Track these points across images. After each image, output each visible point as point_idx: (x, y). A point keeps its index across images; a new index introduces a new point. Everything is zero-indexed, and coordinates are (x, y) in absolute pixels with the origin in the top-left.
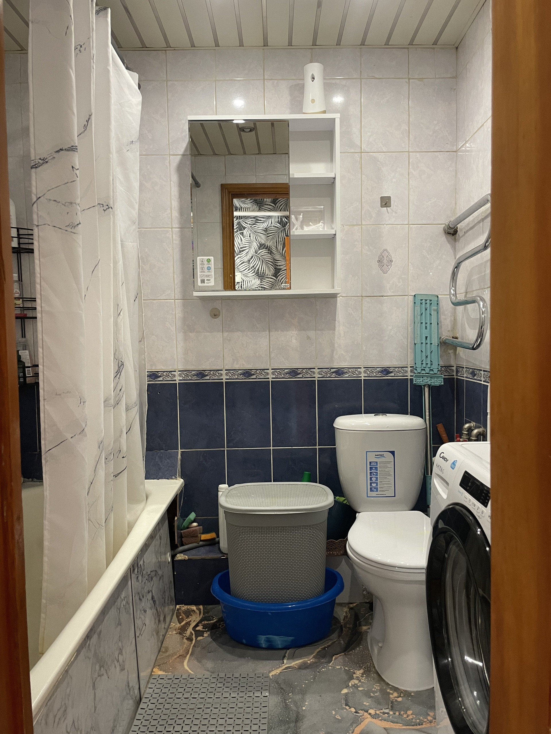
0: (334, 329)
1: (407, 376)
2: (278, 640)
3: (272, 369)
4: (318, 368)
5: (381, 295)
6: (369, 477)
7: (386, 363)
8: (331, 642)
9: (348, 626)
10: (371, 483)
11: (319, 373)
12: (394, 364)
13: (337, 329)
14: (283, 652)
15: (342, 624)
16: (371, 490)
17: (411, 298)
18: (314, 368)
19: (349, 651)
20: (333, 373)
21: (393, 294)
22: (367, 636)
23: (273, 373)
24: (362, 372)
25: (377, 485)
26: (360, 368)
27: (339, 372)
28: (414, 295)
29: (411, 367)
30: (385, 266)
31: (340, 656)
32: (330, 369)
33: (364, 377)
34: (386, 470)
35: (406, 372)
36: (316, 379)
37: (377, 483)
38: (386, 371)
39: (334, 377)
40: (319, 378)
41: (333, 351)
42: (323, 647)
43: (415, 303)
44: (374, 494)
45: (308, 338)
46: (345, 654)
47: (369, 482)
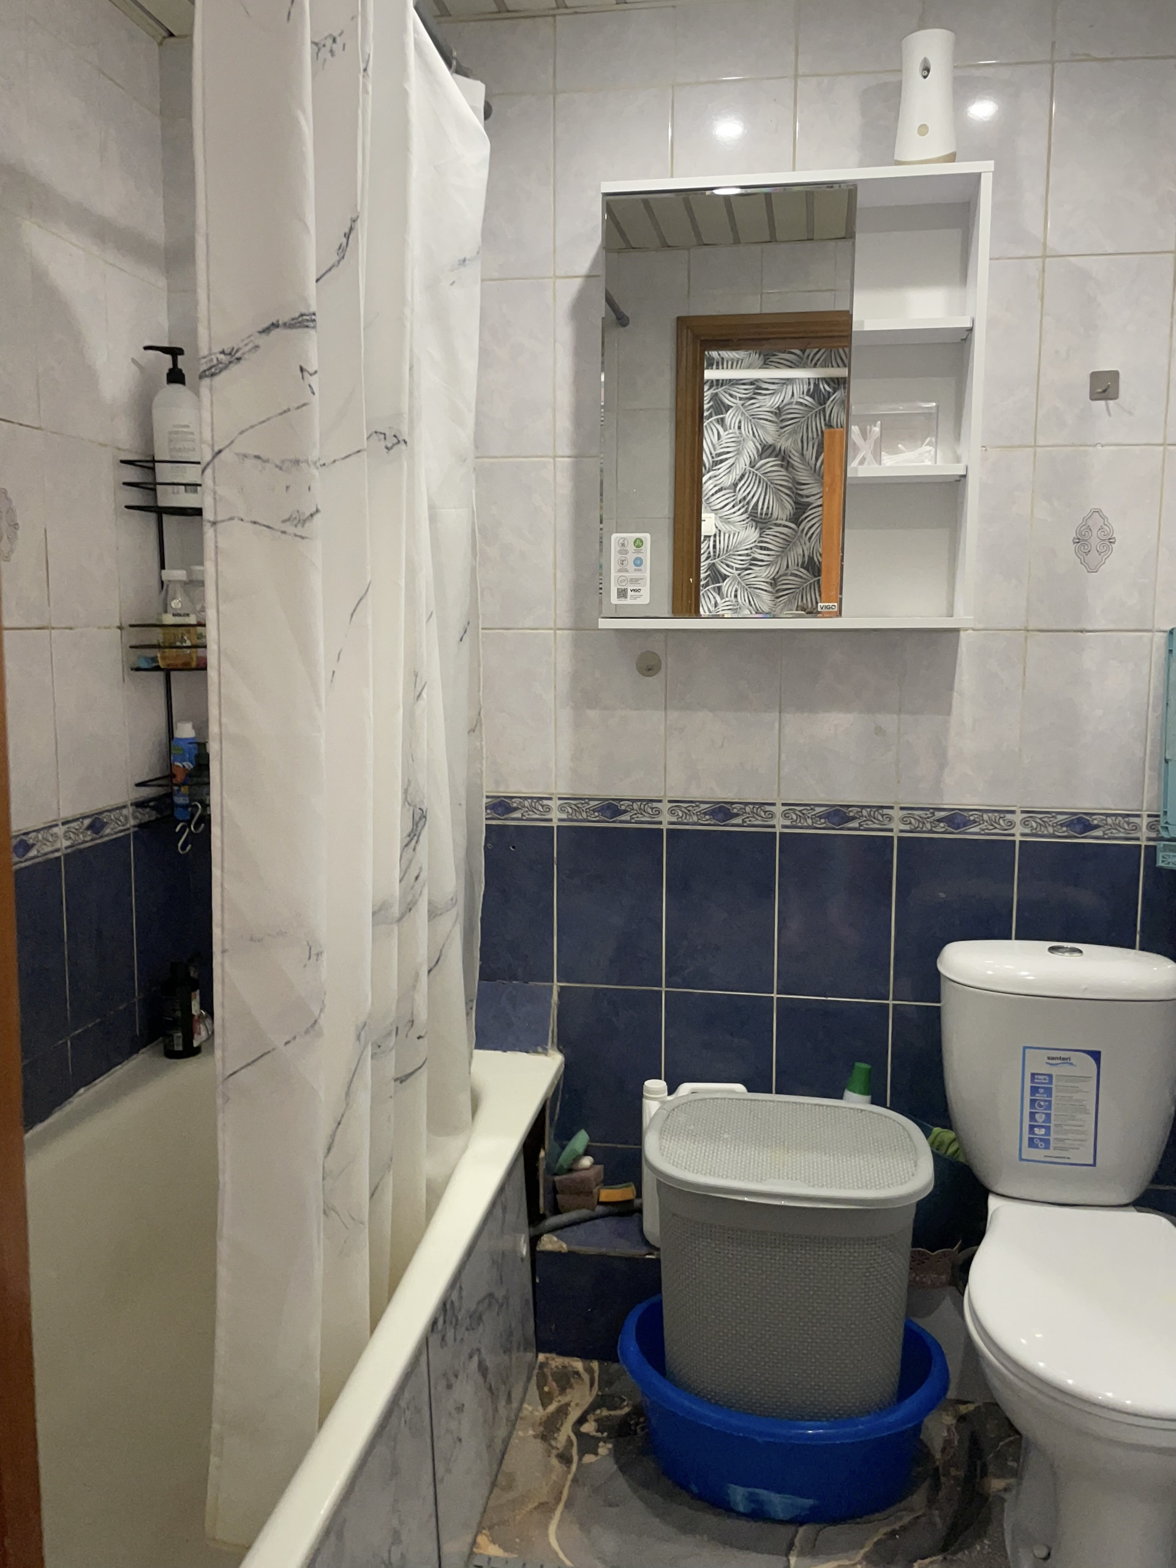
0: (949, 713)
1: (1138, 839)
3: (783, 804)
4: (902, 809)
5: (1079, 627)
6: (1027, 1110)
7: (1083, 803)
8: (911, 1517)
9: (953, 1472)
10: (1032, 1128)
11: (903, 820)
12: (1106, 806)
13: (955, 710)
14: (785, 1531)
15: (938, 1463)
16: (1032, 1143)
17: (1160, 639)
18: (891, 808)
19: (955, 1553)
20: (940, 820)
21: (1111, 627)
22: (1002, 1511)
23: (785, 815)
24: (1018, 822)
25: (1048, 1133)
26: (1013, 812)
27: (956, 819)
28: (1169, 628)
29: (1149, 816)
30: (1094, 552)
31: (931, 1563)
32: (932, 811)
33: (1023, 835)
34: (1076, 1096)
35: (1137, 828)
36: (895, 834)
37: (1048, 1129)
38: (1082, 823)
39: (942, 832)
40: (902, 831)
41: (942, 767)
42: (888, 1529)
43: (1171, 651)
44: (1039, 1154)
45: (879, 731)
46: (945, 1558)
47: (1027, 1122)
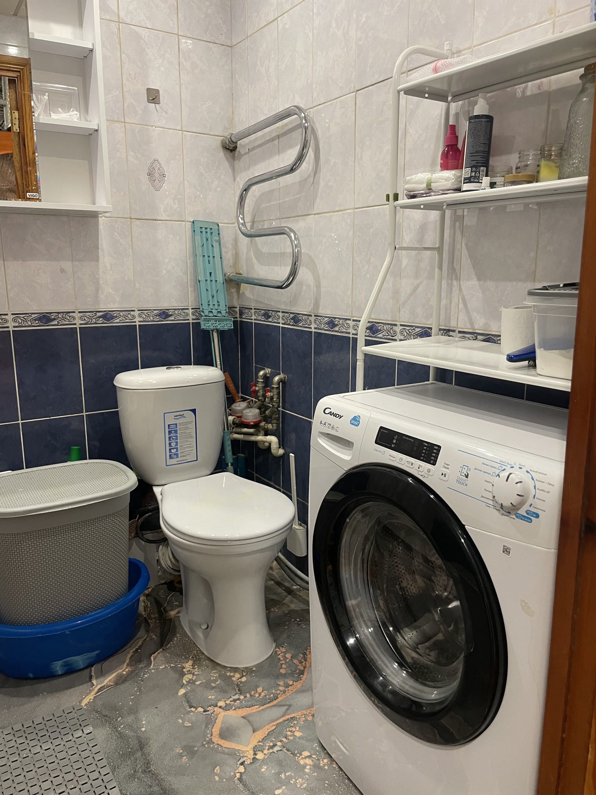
0: (98, 260)
1: (188, 320)
2: (79, 660)
3: (12, 314)
4: (79, 312)
5: (154, 218)
6: (168, 442)
7: (164, 305)
8: (141, 642)
10: (170, 450)
11: (81, 318)
12: (174, 305)
13: (101, 260)
16: (171, 457)
17: (189, 225)
18: (74, 312)
19: (167, 645)
20: (100, 317)
21: (168, 218)
23: (14, 320)
24: (137, 316)
25: (177, 451)
26: (134, 311)
27: (107, 316)
28: (192, 220)
29: (192, 309)
31: (158, 654)
32: (95, 312)
33: (140, 322)
34: (187, 431)
35: (188, 315)
36: (78, 326)
37: (177, 448)
38: (164, 314)
39: (101, 323)
40: (81, 324)
41: (97, 289)
42: (134, 649)
43: (194, 231)
44: (174, 461)
45: (62, 271)
46: (163, 649)
47: (168, 448)
